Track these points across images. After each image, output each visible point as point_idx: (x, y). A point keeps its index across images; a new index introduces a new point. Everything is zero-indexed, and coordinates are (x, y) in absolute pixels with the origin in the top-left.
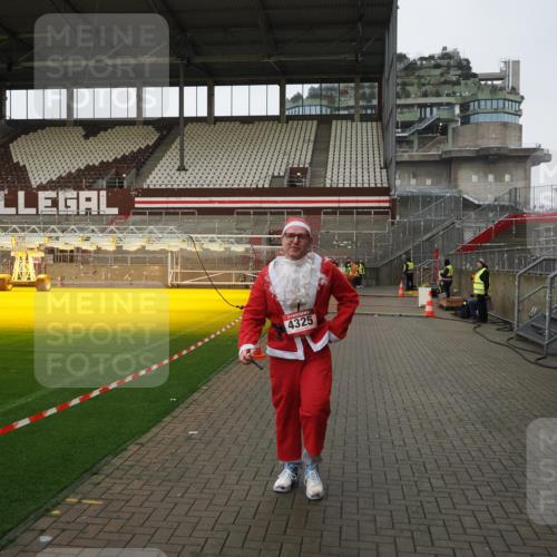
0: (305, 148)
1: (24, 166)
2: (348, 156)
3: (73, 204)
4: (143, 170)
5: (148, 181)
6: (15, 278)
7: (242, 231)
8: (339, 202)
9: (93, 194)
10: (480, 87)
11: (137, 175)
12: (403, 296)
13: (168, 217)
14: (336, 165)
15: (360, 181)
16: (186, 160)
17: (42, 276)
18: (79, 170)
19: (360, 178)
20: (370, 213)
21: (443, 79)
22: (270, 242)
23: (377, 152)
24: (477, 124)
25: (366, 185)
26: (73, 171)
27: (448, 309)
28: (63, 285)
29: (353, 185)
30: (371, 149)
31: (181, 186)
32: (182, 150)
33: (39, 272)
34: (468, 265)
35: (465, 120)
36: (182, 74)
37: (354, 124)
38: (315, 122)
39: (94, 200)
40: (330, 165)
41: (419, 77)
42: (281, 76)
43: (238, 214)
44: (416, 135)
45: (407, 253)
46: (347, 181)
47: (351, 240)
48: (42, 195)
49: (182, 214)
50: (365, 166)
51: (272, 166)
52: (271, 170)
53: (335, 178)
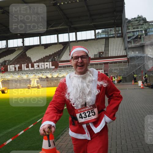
0: (102, 46)
1: (30, 57)
2: (114, 48)
3: (43, 66)
4: (60, 56)
5: (62, 59)
8: (113, 60)
9: (48, 63)
10: (149, 25)
11: (59, 57)
12: (134, 84)
13: (68, 68)
14: (111, 50)
15: (118, 54)
18: (44, 57)
19: (118, 53)
20: (122, 63)
21: (138, 24)
23: (122, 46)
24: (150, 35)
25: (120, 55)
26: (42, 58)
27: (147, 86)
30: (120, 45)
32: (70, 50)
34: (152, 74)
35: (146, 34)
36: (69, 30)
37: (115, 39)
38: (105, 39)
39: (48, 65)
40: (110, 51)
41: (132, 24)
42: (94, 28)
44: (133, 40)
45: (134, 72)
46: (115, 54)
47: (118, 70)
50: (119, 50)
52: (94, 53)
53: (111, 54)
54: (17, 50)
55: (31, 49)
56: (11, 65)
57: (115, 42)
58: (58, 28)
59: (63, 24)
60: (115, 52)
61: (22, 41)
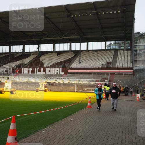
0: (111, 57)
1: (43, 62)
2: (122, 59)
3: (54, 71)
4: (70, 63)
5: (72, 66)
6: (40, 89)
7: (94, 78)
8: (119, 71)
9: (58, 69)
13: (76, 75)
14: (119, 62)
15: (125, 66)
16: (81, 61)
17: (46, 89)
18: (55, 63)
19: (125, 65)
20: (127, 74)
22: (101, 81)
23: (130, 58)
25: (127, 67)
28: (51, 91)
29: (123, 67)
30: (128, 57)
31: (80, 67)
32: (80, 58)
33: (45, 88)
36: (80, 40)
37: (124, 51)
38: (114, 51)
39: (59, 70)
40: (117, 62)
41: (144, 38)
42: (105, 40)
43: (93, 74)
44: (143, 53)
46: (122, 66)
47: (122, 81)
48: (47, 69)
49: (80, 74)
50: (127, 62)
51: (102, 62)
52: (102, 63)
53: (118, 65)
54: (32, 55)
55: (45, 55)
56: (25, 68)
57: (124, 54)
58: (71, 37)
59: (75, 34)
60: (122, 63)
61: (37, 47)
